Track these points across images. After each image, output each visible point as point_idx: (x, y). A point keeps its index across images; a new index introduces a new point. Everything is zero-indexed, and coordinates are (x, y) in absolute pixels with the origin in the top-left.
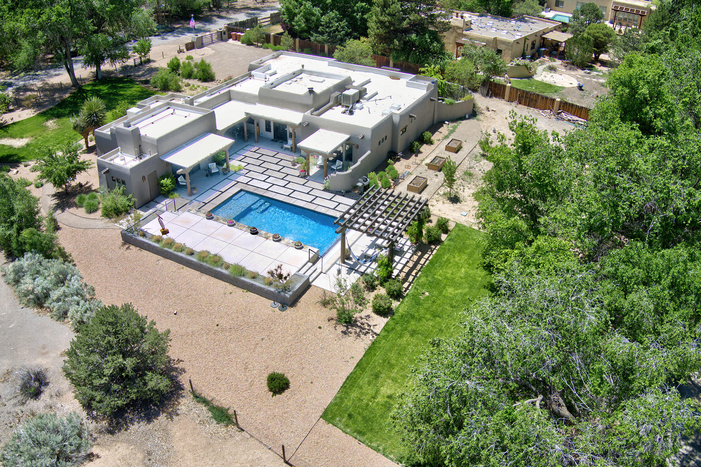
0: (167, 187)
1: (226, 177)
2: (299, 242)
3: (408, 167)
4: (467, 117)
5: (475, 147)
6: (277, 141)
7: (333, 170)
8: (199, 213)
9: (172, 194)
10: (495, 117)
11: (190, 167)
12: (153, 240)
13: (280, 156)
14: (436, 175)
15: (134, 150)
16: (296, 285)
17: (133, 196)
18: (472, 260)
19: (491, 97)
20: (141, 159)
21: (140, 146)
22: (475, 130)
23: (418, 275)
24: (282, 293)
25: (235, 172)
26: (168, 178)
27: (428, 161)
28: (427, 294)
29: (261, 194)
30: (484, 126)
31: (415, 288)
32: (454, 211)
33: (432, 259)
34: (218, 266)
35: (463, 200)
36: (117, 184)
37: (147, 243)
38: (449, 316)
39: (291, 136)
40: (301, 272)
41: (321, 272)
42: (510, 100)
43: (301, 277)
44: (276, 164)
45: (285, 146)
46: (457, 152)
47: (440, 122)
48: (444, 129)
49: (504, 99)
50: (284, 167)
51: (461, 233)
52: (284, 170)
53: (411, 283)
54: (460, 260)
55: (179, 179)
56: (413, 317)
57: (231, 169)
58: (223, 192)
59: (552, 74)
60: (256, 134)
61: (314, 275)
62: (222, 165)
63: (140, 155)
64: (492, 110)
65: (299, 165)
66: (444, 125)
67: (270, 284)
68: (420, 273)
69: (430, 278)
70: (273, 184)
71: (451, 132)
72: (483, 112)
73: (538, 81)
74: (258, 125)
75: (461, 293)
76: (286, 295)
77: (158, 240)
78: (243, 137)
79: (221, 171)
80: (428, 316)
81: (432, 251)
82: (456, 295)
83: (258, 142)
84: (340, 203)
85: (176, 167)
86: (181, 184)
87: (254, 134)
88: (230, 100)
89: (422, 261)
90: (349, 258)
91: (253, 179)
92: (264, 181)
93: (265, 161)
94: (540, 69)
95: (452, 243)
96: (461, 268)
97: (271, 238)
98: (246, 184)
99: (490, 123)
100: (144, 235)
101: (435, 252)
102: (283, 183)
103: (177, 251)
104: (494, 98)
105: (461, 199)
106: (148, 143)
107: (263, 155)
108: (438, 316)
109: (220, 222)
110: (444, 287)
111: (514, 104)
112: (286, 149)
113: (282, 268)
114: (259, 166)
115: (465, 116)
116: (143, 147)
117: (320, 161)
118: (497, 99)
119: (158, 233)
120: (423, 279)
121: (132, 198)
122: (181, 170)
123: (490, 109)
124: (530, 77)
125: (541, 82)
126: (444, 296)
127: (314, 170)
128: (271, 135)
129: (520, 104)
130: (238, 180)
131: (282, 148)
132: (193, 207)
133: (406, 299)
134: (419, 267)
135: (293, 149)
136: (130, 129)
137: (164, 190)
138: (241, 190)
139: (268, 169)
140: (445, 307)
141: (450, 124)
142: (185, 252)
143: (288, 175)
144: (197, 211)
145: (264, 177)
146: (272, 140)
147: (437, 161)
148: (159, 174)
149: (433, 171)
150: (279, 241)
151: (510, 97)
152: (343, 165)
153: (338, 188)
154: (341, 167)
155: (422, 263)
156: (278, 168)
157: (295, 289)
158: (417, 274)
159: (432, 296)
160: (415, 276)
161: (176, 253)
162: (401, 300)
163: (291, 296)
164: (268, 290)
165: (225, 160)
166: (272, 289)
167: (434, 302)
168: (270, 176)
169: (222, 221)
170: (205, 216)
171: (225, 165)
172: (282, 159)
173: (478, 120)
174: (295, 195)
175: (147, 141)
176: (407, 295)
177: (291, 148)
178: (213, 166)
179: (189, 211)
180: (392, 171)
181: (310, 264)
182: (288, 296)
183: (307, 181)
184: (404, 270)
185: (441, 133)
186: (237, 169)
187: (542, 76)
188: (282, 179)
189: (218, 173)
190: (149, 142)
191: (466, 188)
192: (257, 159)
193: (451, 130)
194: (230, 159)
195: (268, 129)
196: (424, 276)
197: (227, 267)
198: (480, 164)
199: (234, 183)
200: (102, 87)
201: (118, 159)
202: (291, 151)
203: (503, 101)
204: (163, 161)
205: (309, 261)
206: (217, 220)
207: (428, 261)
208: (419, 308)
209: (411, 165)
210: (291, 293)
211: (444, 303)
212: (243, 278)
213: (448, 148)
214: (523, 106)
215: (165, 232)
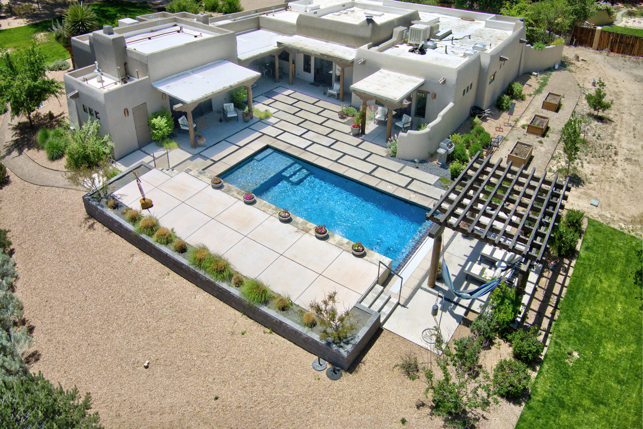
0: (161, 130)
1: (247, 125)
2: (359, 245)
3: (499, 129)
4: (557, 67)
5: (577, 104)
6: (318, 86)
7: (398, 129)
8: (202, 177)
9: (167, 143)
10: (589, 68)
11: (193, 103)
12: (128, 216)
13: (322, 104)
14: (541, 142)
15: (115, 68)
16: (357, 330)
17: (110, 139)
18: (627, 287)
19: (575, 45)
20: (125, 82)
21: (125, 64)
22: (570, 83)
23: (556, 317)
24: (334, 347)
25: (261, 120)
26: (162, 117)
27: (524, 121)
28: (576, 354)
29: (296, 154)
30: (579, 78)
31: (556, 343)
32: (579, 197)
33: (570, 285)
34: (223, 279)
35: (587, 179)
36: (90, 117)
37: (117, 222)
38: (618, 401)
39: (338, 79)
40: (365, 304)
41: (398, 304)
42: (600, 48)
43: (367, 313)
44: (318, 114)
45: (330, 91)
46: (557, 111)
47: (525, 73)
48: (534, 82)
49: (591, 47)
50: (329, 119)
51: (600, 237)
52: (329, 123)
53: (548, 332)
54: (610, 287)
55: (180, 120)
56: (562, 404)
57: (254, 114)
58: (241, 147)
59: (633, 19)
60: (291, 74)
61: (387, 310)
62: (243, 108)
63: (126, 76)
64: (583, 60)
65: (349, 118)
66: (532, 77)
67: (312, 325)
68: (558, 313)
69: (574, 323)
70: (314, 143)
71: (543, 85)
72: (572, 62)
73: (621, 27)
74: (294, 62)
75: (627, 353)
76: (341, 350)
77: (134, 219)
78: (274, 76)
79: (241, 117)
80: (586, 403)
81: (566, 271)
82: (619, 357)
83: (292, 84)
84: (413, 179)
85: (174, 101)
86: (183, 128)
87: (288, 74)
88: (259, 28)
89: (556, 289)
90: (440, 279)
91: (285, 131)
92: (300, 136)
93: (302, 109)
94: (618, 15)
95: (592, 255)
96: (615, 302)
97: (313, 232)
98: (275, 138)
99: (585, 74)
100: (116, 206)
101: (571, 271)
102: (327, 141)
103: (161, 243)
104: (580, 47)
105: (583, 178)
106: (136, 60)
107: (299, 100)
108: (602, 403)
109: (232, 196)
110: (599, 341)
111: (605, 52)
112: (332, 96)
113: (336, 298)
114: (294, 114)
115: (554, 67)
116: (130, 66)
117: (379, 114)
118: (583, 48)
119: (136, 206)
120: (564, 325)
121: (108, 141)
122: (180, 105)
123: (580, 58)
124: (610, 24)
125: (624, 28)
126: (602, 358)
127: (370, 127)
128: (311, 76)
129: (612, 51)
130: (263, 131)
131: (325, 94)
132: (196, 166)
133: (546, 366)
134: (553, 300)
135: (341, 96)
136: (111, 37)
137: (156, 135)
138: (267, 147)
139: (306, 120)
140: (609, 382)
141: (539, 76)
142: (172, 246)
143: (334, 130)
144: (200, 173)
145: (300, 131)
146: (312, 84)
147: (537, 122)
148: (151, 108)
149: (535, 136)
150: (325, 238)
151: (599, 45)
152: (412, 122)
153: (409, 156)
154: (409, 125)
155: (557, 293)
156: (320, 120)
157: (357, 340)
158: (553, 314)
159: (585, 360)
160: (552, 319)
161: (158, 245)
162: (538, 368)
163: (350, 354)
164: (308, 338)
165: (247, 103)
166: (315, 336)
167: (590, 372)
168: (309, 130)
169: (235, 193)
170: (209, 181)
171: (247, 108)
172: (325, 109)
173: (570, 71)
174: (345, 160)
175: (134, 57)
176: (546, 356)
177: (338, 94)
178: (230, 107)
179: (188, 171)
180: (482, 134)
181: (379, 288)
182: (345, 354)
183: (361, 141)
184: (532, 307)
185: (530, 86)
186: (263, 116)
187: (623, 22)
188: (326, 136)
189: (235, 119)
190: (138, 59)
191: (585, 162)
192: (291, 105)
193: (542, 83)
194: (254, 101)
195: (307, 69)
196: (565, 318)
197: (239, 283)
198: (591, 127)
199: (257, 134)
200: (110, 9)
201: (95, 80)
202: (338, 98)
203: (591, 50)
204: (156, 90)
205: (377, 282)
206: (228, 191)
207: (565, 289)
208: (568, 385)
209: (503, 127)
210: (349, 347)
211: (606, 374)
212: (264, 309)
213: (546, 106)
214: (616, 54)
215: (147, 205)
